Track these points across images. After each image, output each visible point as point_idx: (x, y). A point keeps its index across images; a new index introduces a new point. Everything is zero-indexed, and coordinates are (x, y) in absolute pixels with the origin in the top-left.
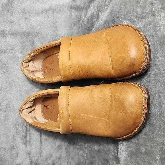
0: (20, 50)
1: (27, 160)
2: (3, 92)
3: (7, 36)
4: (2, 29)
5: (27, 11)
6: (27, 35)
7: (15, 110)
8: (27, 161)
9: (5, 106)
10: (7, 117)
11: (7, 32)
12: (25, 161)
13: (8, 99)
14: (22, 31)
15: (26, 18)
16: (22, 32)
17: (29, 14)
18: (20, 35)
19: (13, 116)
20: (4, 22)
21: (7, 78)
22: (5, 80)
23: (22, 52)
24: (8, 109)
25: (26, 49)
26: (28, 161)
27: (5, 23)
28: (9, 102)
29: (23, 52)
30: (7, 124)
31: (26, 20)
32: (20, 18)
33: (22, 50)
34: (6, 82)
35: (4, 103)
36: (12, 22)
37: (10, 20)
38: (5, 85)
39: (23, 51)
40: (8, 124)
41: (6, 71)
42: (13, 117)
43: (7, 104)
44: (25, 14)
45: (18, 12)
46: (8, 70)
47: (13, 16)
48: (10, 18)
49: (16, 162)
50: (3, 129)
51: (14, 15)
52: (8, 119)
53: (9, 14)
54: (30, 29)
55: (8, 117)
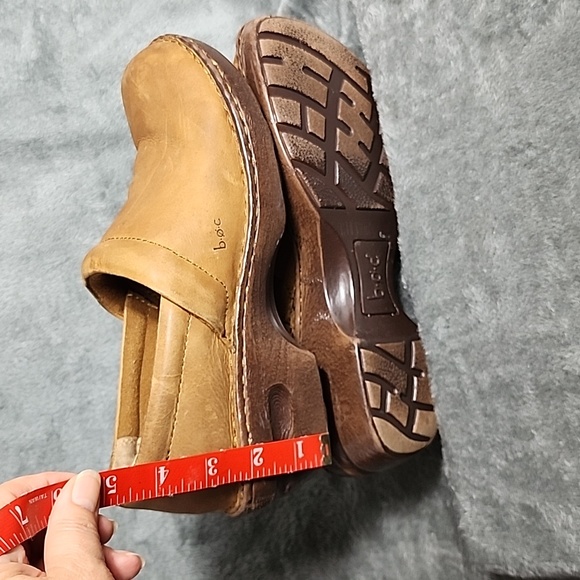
0: (97, 191)
1: (167, 525)
2: (64, 321)
3: (51, 153)
4: (34, 137)
5: (103, 71)
6: (111, 141)
7: (107, 375)
8: (167, 530)
9: (76, 364)
10: (86, 397)
11: (50, 142)
12: (162, 530)
13: (80, 342)
14: (94, 132)
15: (103, 92)
16: (94, 136)
17: (109, 78)
18: (92, 145)
19: (103, 393)
20: (37, 114)
21: (69, 279)
22: (63, 285)
23: (103, 195)
24: (87, 371)
25: (114, 184)
26: (173, 527)
27: (42, 116)
28: (87, 351)
29: (108, 196)
30: (87, 420)
31: (103, 97)
32: (82, 94)
33: (103, 189)
34: (70, 292)
35: (72, 355)
36: (60, 110)
37: (54, 105)
38: (67, 300)
39: (107, 191)
40: (91, 421)
41: (65, 258)
42: (106, 395)
43: (81, 359)
44: (98, 79)
45: (75, 78)
46: (68, 256)
47: (62, 92)
48: (55, 100)
49: (135, 536)
50: (78, 437)
51: (64, 89)
52: (89, 403)
53: (50, 89)
54: (117, 121)
55: (90, 398)
